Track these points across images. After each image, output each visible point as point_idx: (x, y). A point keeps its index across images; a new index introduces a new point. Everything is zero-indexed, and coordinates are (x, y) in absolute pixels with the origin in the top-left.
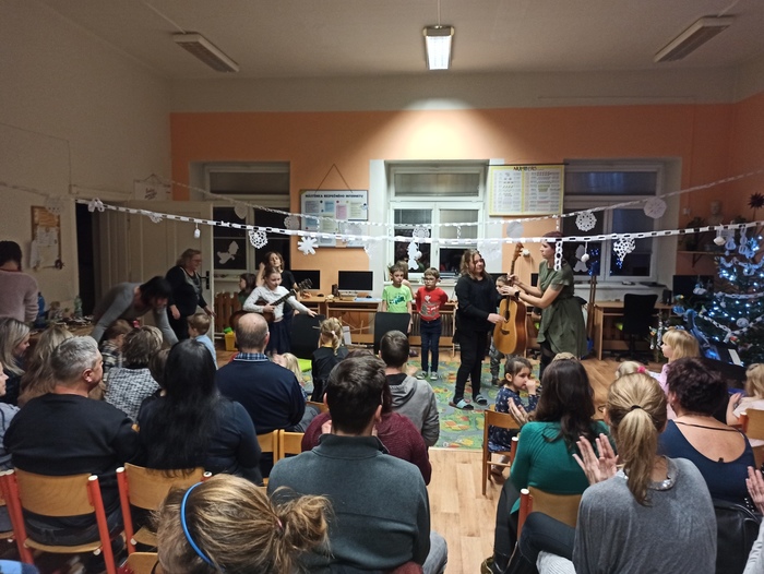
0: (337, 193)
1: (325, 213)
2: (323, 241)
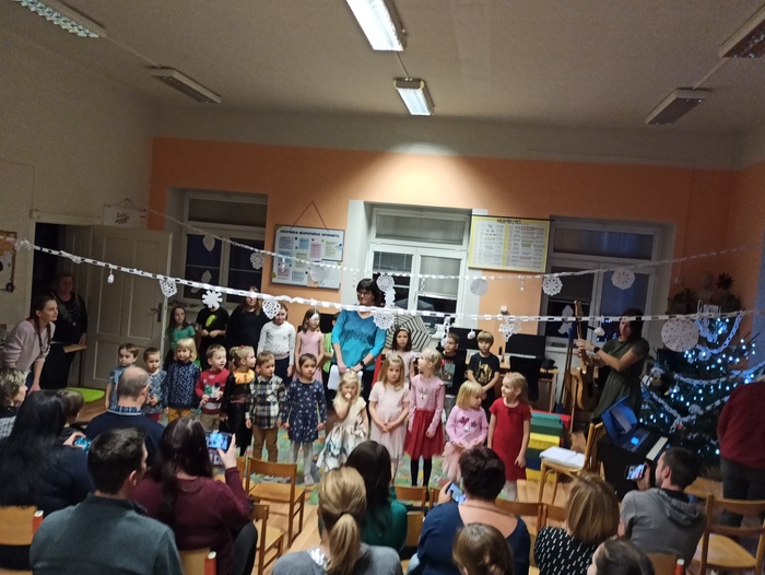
0: (313, 231)
1: (299, 251)
2: (293, 279)
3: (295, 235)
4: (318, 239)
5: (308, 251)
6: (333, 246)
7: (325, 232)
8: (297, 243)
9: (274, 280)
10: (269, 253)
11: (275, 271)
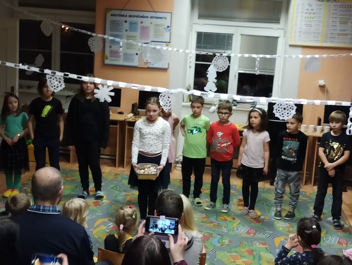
0: (142, 14)
1: (129, 33)
2: (125, 60)
3: (124, 19)
4: (147, 22)
5: (138, 34)
6: (161, 28)
7: (153, 14)
8: (126, 26)
9: (107, 62)
10: (100, 35)
11: (107, 53)
